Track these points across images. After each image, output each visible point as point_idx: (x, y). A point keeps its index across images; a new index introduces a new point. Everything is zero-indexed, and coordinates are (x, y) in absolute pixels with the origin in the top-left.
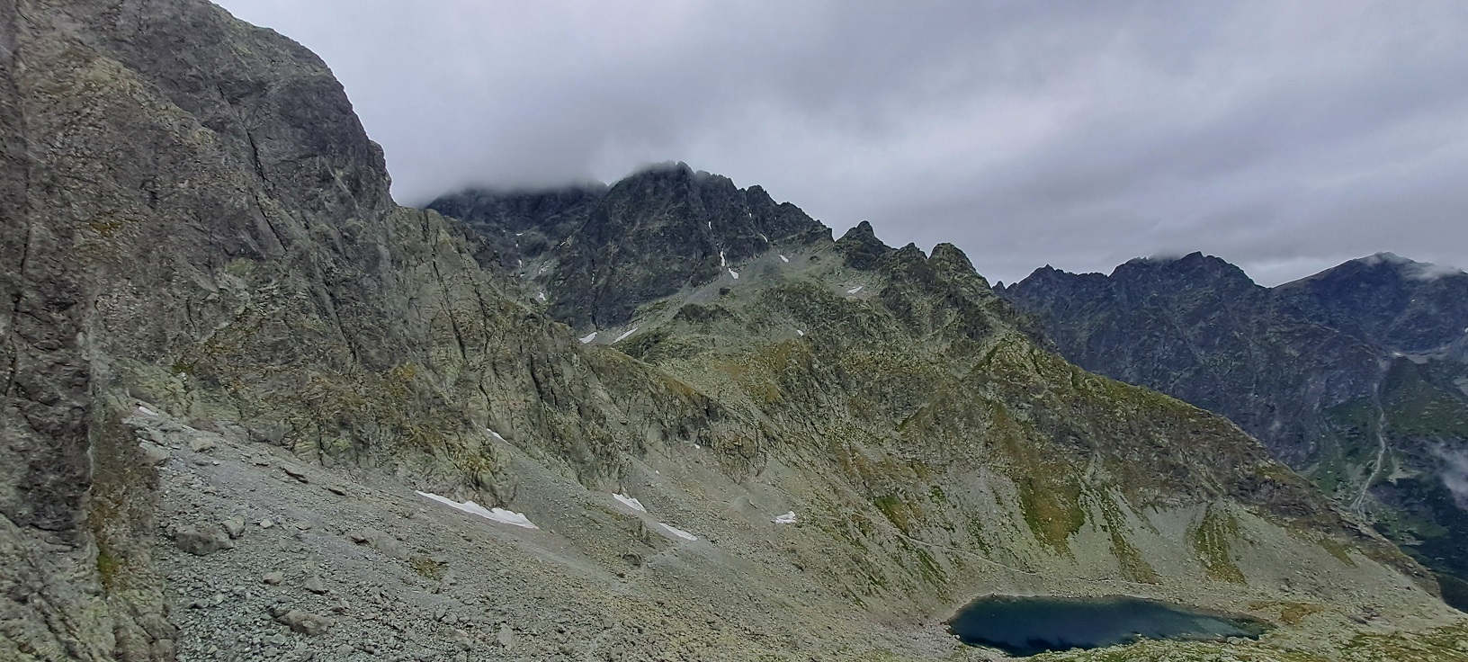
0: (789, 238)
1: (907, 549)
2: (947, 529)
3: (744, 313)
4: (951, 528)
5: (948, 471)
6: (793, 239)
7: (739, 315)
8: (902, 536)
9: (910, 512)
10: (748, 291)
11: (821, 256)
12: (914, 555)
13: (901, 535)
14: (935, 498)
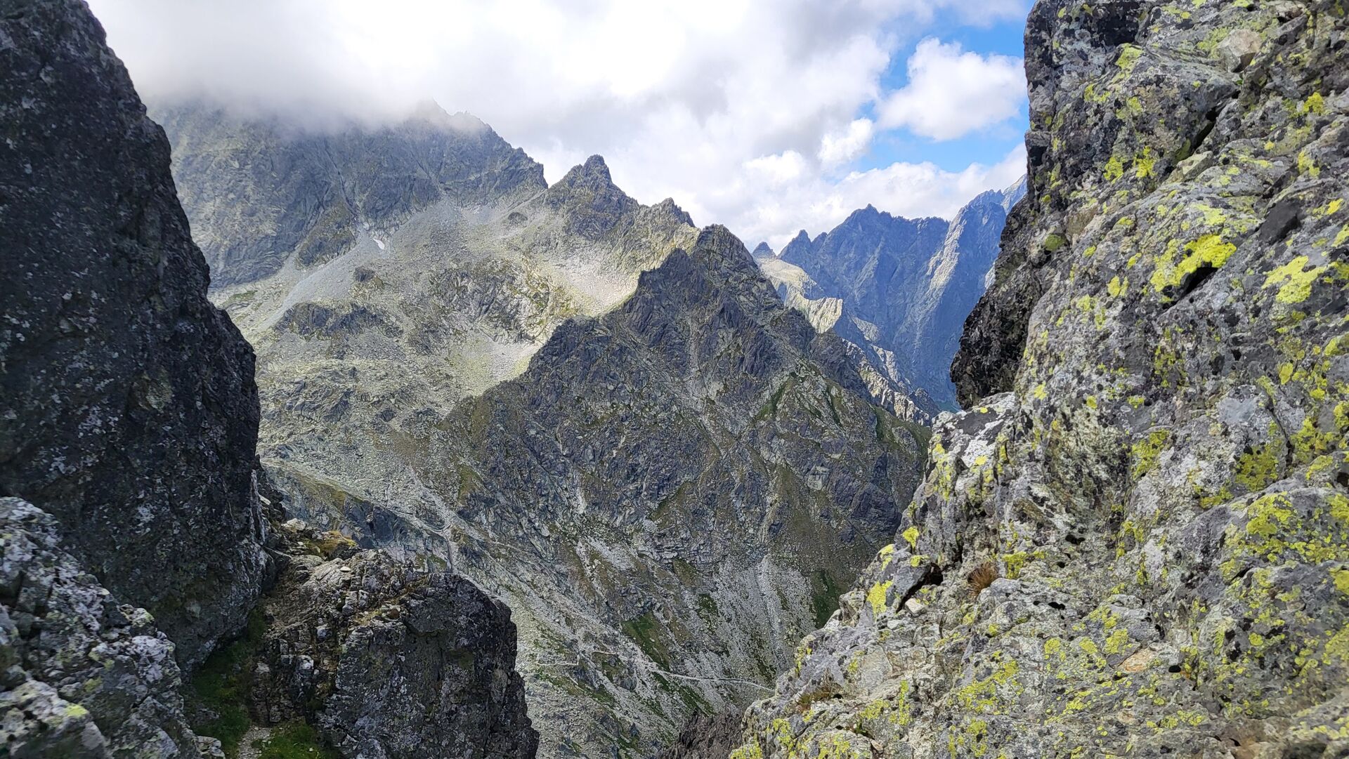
0: (472, 178)
1: (668, 690)
2: (719, 654)
3: (402, 315)
4: (723, 651)
5: (721, 570)
6: (479, 180)
7: (393, 319)
8: (661, 672)
9: (671, 635)
10: (407, 273)
11: (528, 213)
12: (676, 696)
13: (659, 672)
14: (703, 613)
